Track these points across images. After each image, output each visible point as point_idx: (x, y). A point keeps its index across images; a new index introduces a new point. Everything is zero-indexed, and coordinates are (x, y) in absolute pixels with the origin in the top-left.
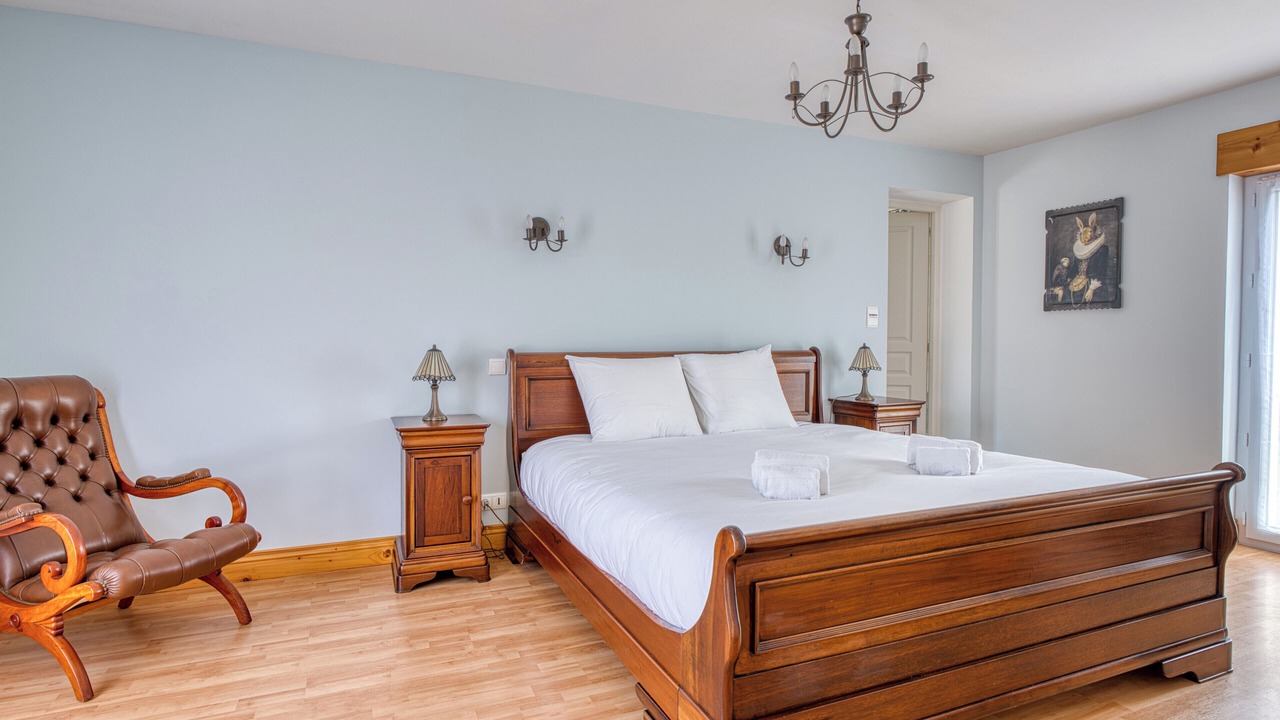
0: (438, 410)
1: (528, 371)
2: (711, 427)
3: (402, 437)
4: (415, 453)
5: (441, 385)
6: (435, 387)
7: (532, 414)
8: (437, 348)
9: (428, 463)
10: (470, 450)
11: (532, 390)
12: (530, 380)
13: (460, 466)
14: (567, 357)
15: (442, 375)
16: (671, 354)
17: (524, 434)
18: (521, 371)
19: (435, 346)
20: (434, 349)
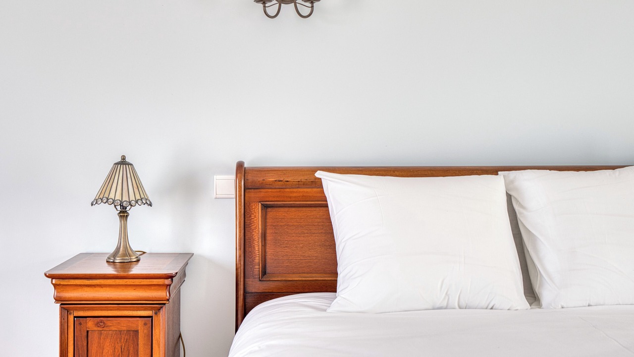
0: (126, 248)
1: (262, 193)
2: (546, 294)
3: (55, 285)
4: (77, 309)
5: (132, 212)
6: (123, 214)
7: (268, 257)
8: (127, 160)
9: (90, 324)
10: (151, 309)
11: (269, 221)
12: (265, 207)
13: (137, 332)
14: (319, 174)
15: (132, 198)
16: (493, 171)
17: (255, 286)
18: (252, 194)
19: (124, 158)
20: (123, 162)
